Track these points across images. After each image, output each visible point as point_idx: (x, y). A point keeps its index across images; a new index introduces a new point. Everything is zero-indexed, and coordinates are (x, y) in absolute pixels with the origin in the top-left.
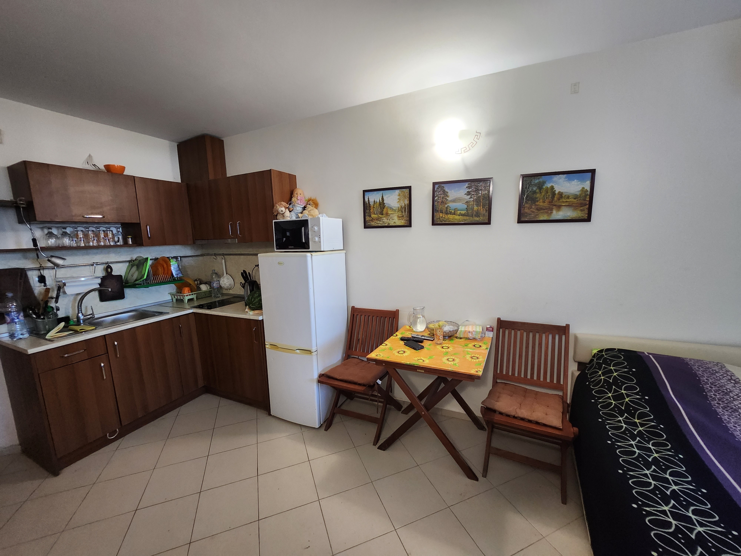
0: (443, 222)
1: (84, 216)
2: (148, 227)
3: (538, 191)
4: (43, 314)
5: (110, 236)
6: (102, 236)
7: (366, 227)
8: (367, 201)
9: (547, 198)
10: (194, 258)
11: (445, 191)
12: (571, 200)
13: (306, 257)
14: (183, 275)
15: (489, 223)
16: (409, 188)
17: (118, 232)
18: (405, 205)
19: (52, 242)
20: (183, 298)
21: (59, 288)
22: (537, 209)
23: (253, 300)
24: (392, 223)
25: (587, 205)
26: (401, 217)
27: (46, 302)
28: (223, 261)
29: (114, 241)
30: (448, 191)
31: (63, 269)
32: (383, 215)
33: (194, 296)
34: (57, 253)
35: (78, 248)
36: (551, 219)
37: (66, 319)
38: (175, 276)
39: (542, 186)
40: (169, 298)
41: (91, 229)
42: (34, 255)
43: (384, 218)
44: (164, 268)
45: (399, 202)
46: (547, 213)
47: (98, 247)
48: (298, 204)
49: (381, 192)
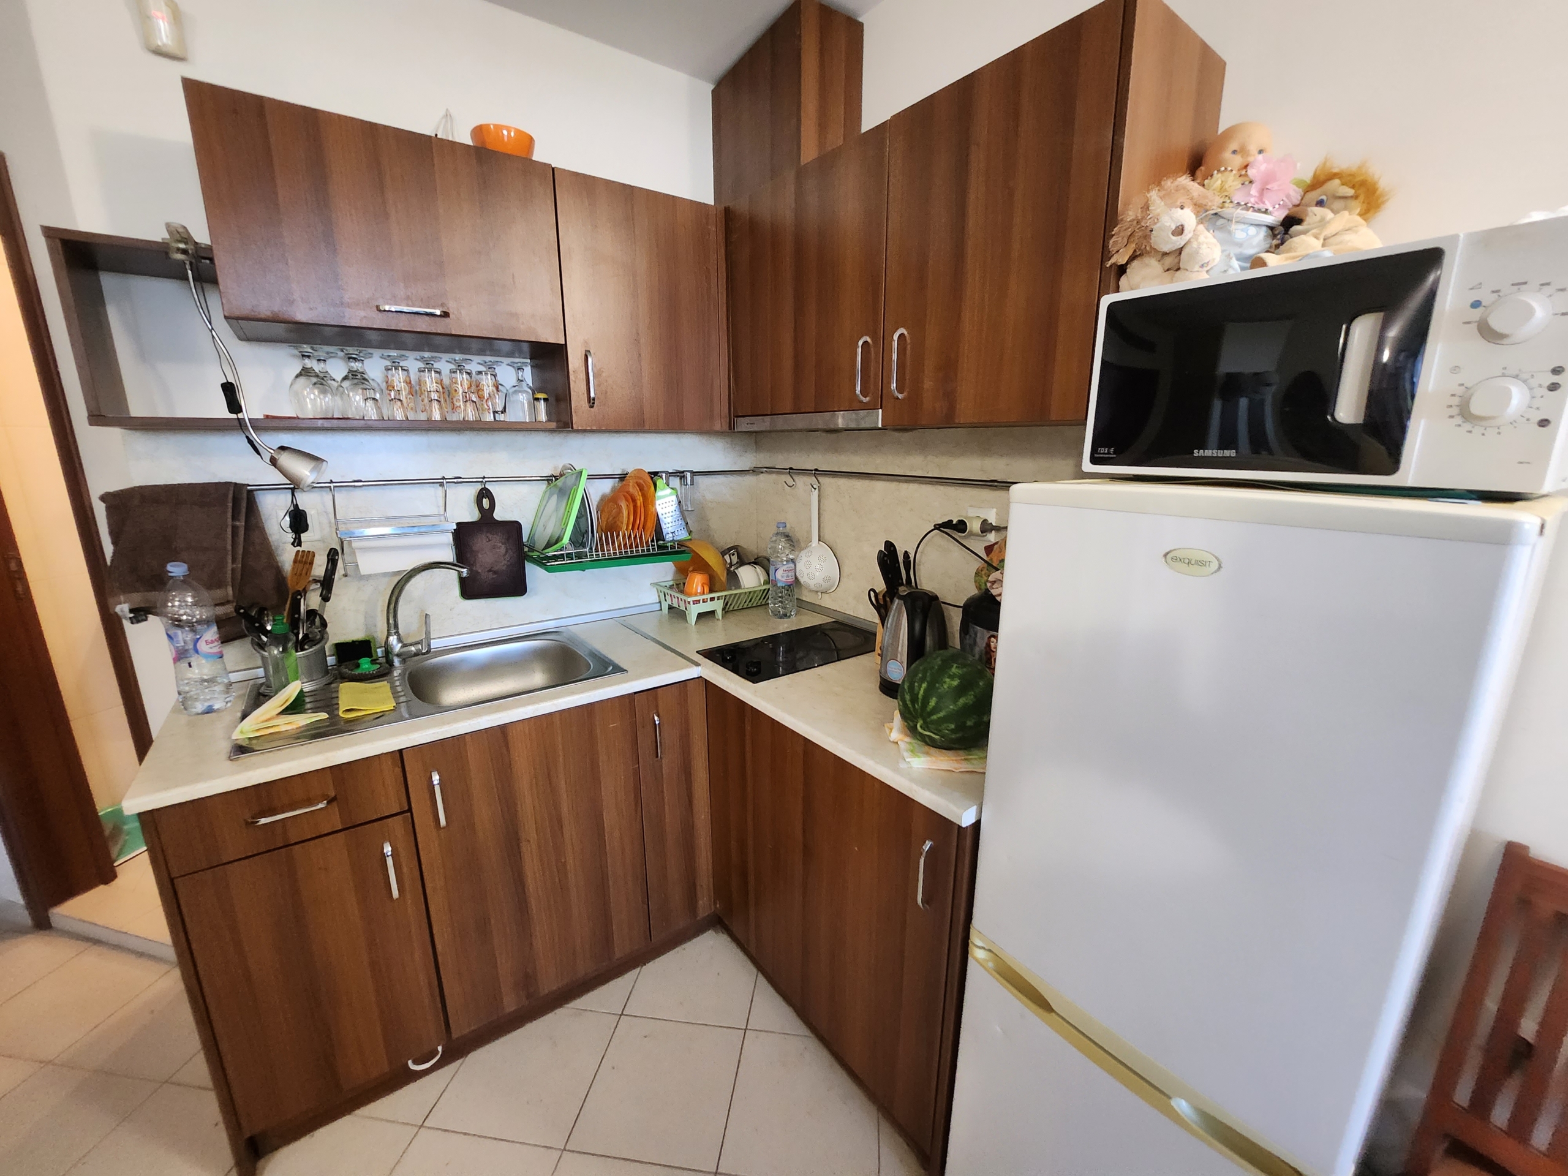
1: (382, 309)
2: (591, 361)
10: (733, 478)
14: (690, 533)
20: (686, 609)
21: (339, 549)
23: (933, 702)
28: (815, 494)
33: (717, 606)
38: (669, 537)
40: (653, 597)
44: (635, 507)
48: (1247, 209)
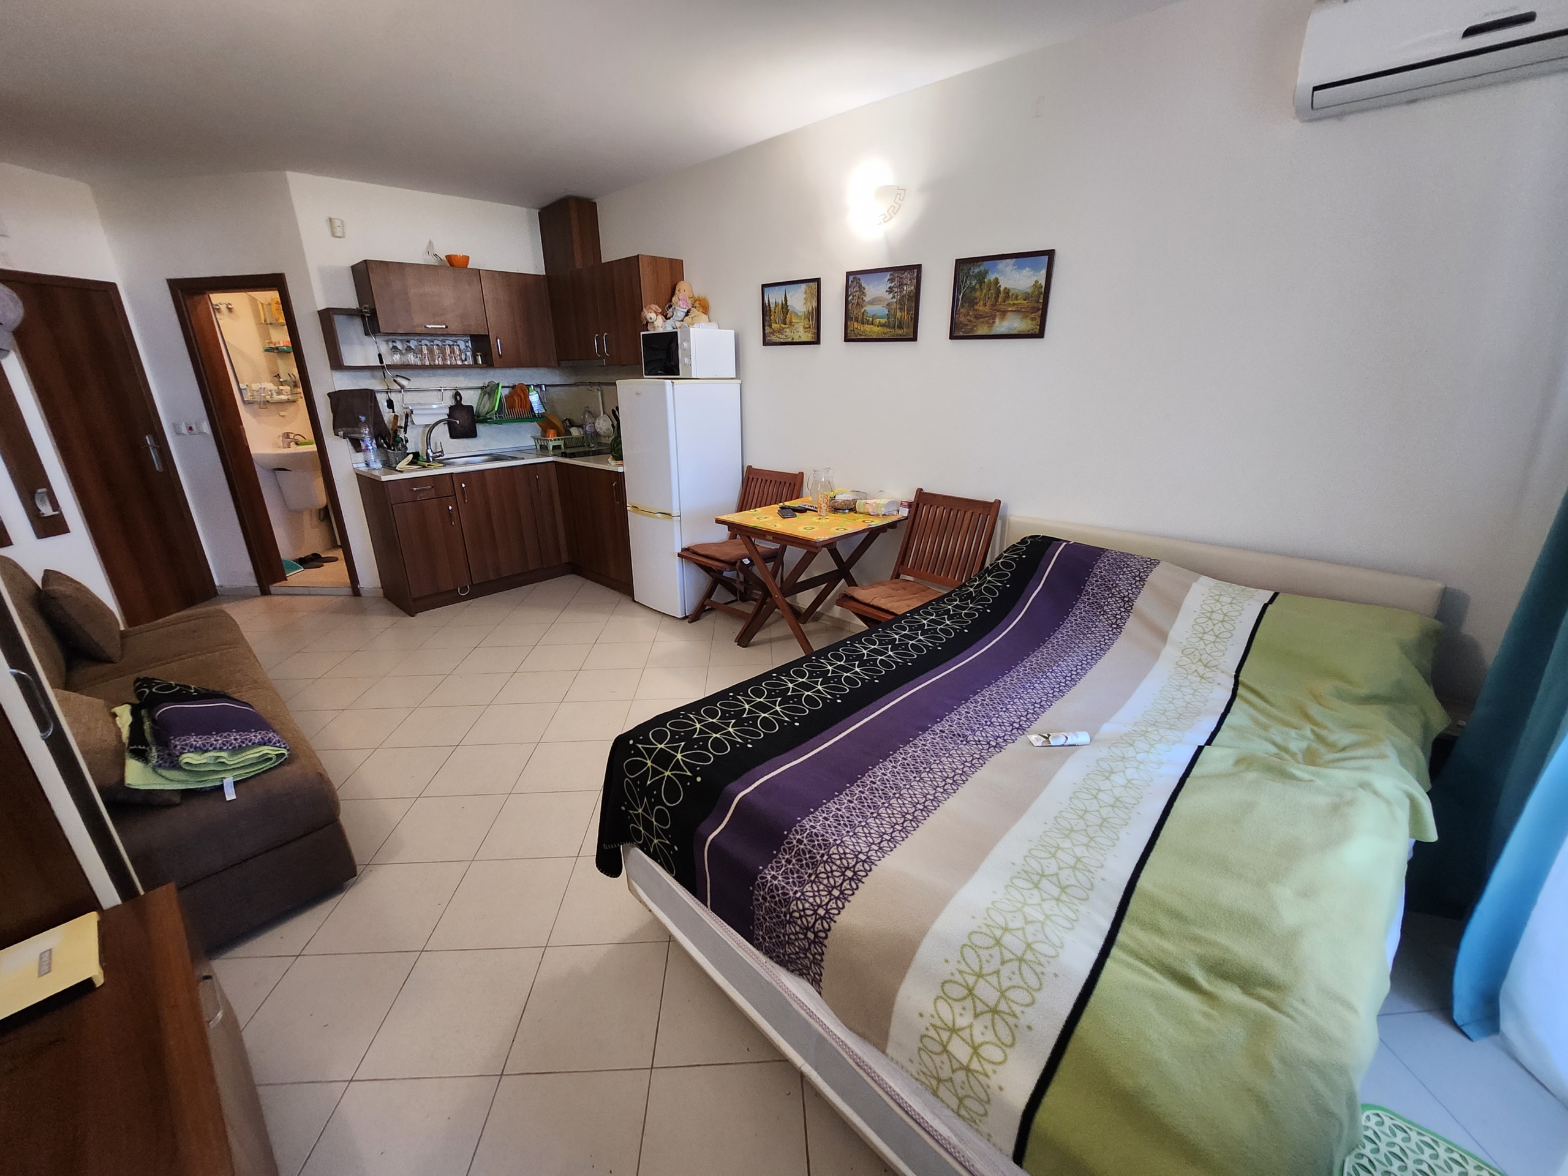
0: (859, 337)
1: (427, 326)
2: (498, 340)
3: (978, 286)
4: (393, 446)
5: (457, 352)
6: (448, 351)
7: (766, 343)
8: (767, 302)
9: (989, 298)
10: (564, 388)
11: (861, 285)
12: (1019, 301)
13: (664, 385)
14: (546, 411)
15: (914, 339)
16: (818, 280)
17: (467, 347)
18: (813, 309)
19: (397, 359)
20: (548, 443)
21: (407, 416)
22: (976, 317)
24: (797, 337)
25: (1039, 310)
26: (808, 328)
27: (395, 432)
28: (599, 393)
29: (461, 359)
30: (865, 287)
31: (409, 393)
32: (785, 324)
33: (561, 442)
34: (403, 373)
35: (423, 367)
36: (992, 333)
37: (416, 455)
38: (536, 412)
39: (984, 278)
40: (532, 443)
41: (436, 342)
42: (380, 374)
43: (787, 330)
44: (521, 399)
45: (805, 303)
46: (988, 322)
47: (444, 367)
48: (680, 307)
49: (783, 288)
